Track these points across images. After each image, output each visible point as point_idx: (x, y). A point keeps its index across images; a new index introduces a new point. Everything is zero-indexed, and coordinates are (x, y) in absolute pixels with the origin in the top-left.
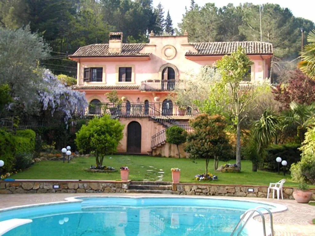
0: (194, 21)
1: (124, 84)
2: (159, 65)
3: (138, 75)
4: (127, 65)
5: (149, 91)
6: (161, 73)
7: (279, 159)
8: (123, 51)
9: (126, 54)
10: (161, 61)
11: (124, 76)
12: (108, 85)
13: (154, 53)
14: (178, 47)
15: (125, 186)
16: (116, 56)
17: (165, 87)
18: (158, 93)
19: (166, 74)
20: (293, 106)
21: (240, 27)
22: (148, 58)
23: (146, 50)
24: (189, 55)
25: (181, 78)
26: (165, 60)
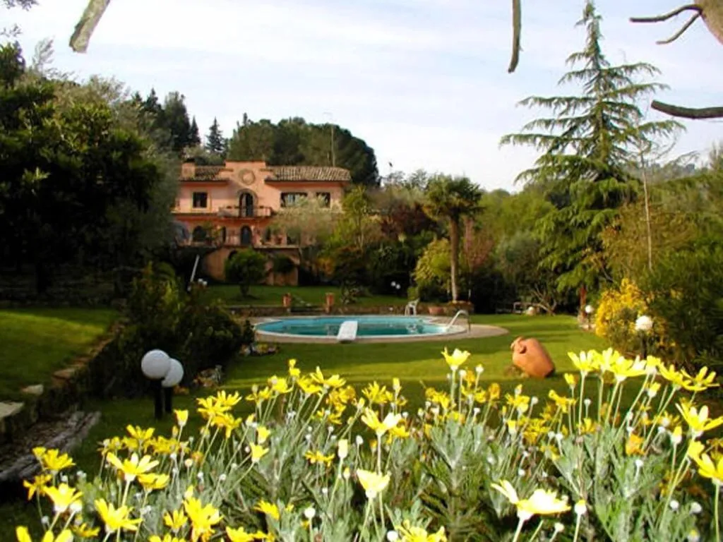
0: (247, 138)
1: (199, 210)
2: (236, 191)
3: (214, 202)
4: (201, 190)
5: (228, 218)
6: (238, 200)
7: (394, 284)
8: (197, 175)
9: (200, 178)
10: (239, 186)
11: (199, 203)
12: (182, 211)
13: (231, 178)
14: (257, 173)
15: (289, 310)
16: (190, 180)
17: (244, 214)
18: (237, 220)
19: (244, 200)
20: (402, 238)
21: (300, 146)
22: (225, 183)
23: (223, 175)
24: (268, 181)
25: (261, 203)
26: (244, 186)
